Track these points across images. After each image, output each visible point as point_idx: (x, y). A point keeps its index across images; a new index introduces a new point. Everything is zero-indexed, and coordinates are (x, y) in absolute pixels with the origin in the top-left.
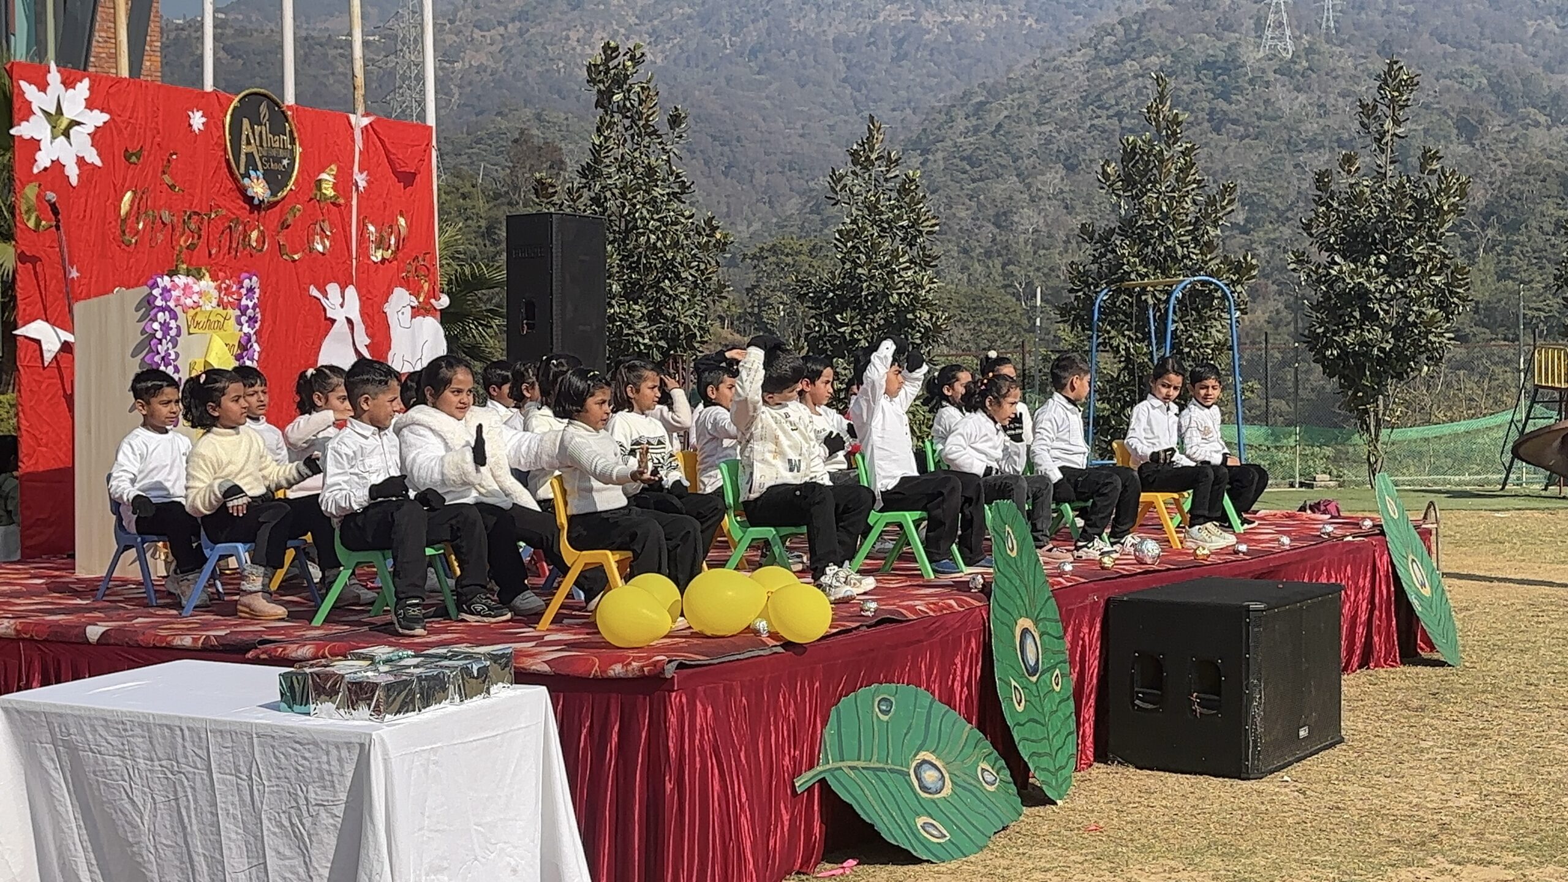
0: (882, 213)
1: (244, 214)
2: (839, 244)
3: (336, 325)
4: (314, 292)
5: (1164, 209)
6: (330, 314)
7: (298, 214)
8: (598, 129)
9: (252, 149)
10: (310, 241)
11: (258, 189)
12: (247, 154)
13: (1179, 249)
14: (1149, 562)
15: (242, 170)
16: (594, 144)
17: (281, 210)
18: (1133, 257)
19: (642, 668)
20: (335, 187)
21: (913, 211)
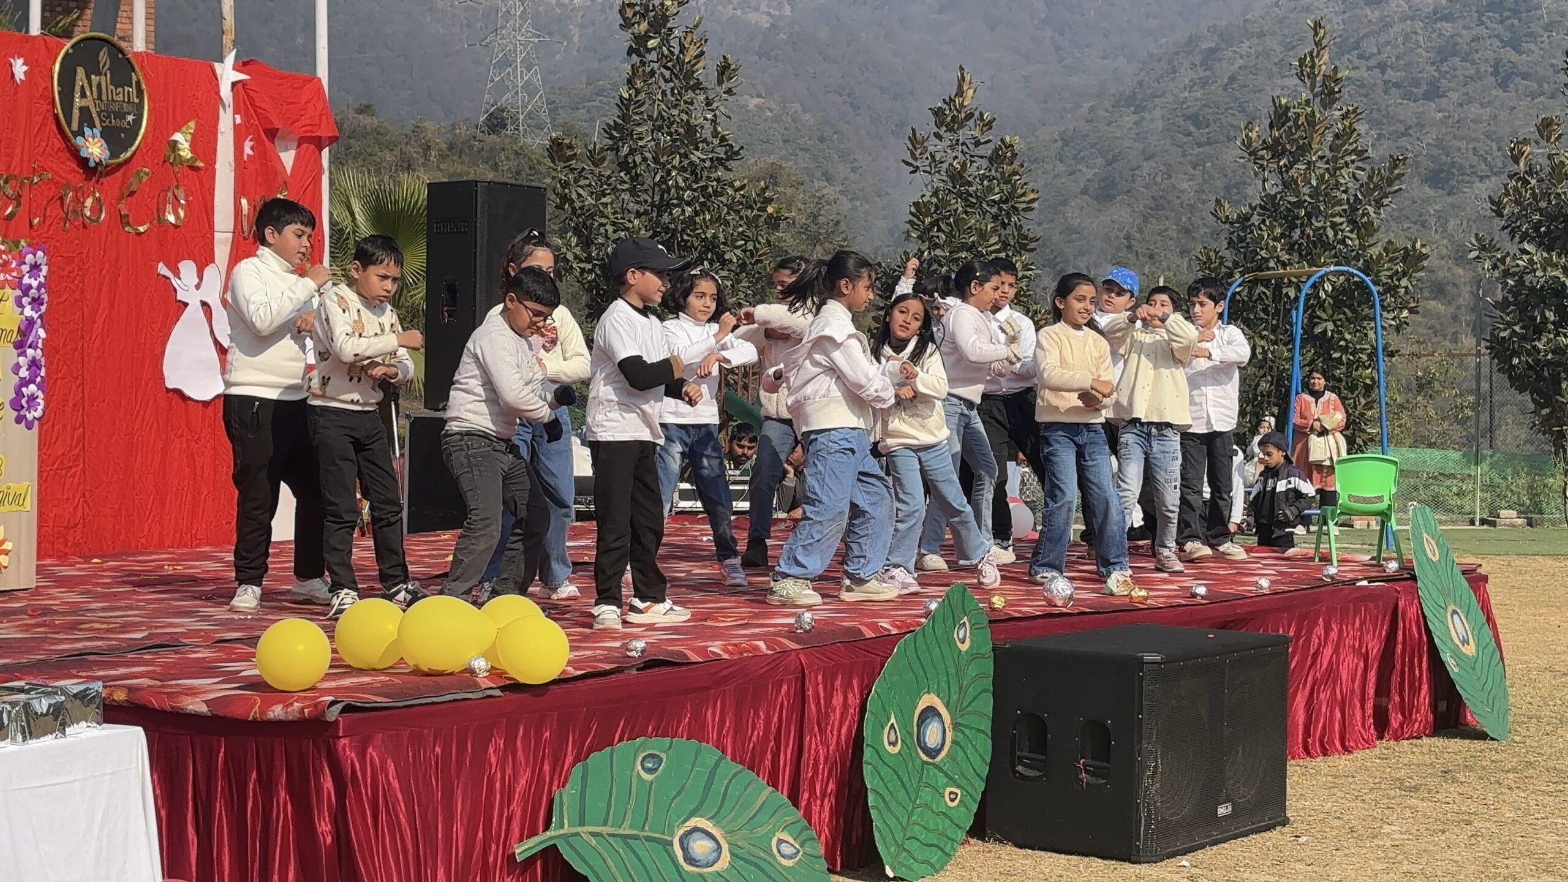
0: (970, 184)
1: (77, 177)
2: (915, 220)
3: (188, 308)
4: (163, 269)
5: (1314, 183)
6: (181, 296)
7: (145, 179)
8: (630, 82)
9: (88, 102)
10: (161, 211)
11: (94, 148)
12: (81, 109)
13: (1330, 233)
14: (1060, 603)
15: (75, 126)
16: (621, 97)
17: (124, 175)
18: (1275, 239)
19: (302, 711)
20: (193, 147)
21: (1007, 182)
